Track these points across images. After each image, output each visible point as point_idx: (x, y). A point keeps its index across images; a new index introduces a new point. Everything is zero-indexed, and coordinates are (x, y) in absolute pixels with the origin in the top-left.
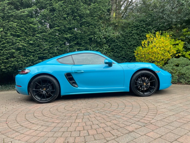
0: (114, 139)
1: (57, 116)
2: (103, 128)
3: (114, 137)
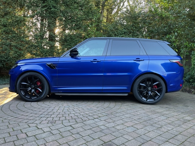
0: (82, 122)
1: (43, 108)
2: (77, 116)
3: (83, 121)
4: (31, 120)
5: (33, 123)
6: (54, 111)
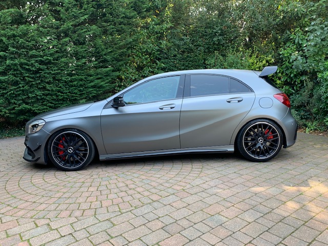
0: (131, 211)
1: (64, 183)
2: (121, 198)
5: (43, 218)
6: (82, 189)
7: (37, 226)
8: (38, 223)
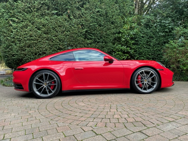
1: (91, 106)
2: (140, 117)
3: (154, 125)
4: (82, 121)
5: (86, 126)
6: (106, 110)
7: (85, 131)
8: (84, 129)
